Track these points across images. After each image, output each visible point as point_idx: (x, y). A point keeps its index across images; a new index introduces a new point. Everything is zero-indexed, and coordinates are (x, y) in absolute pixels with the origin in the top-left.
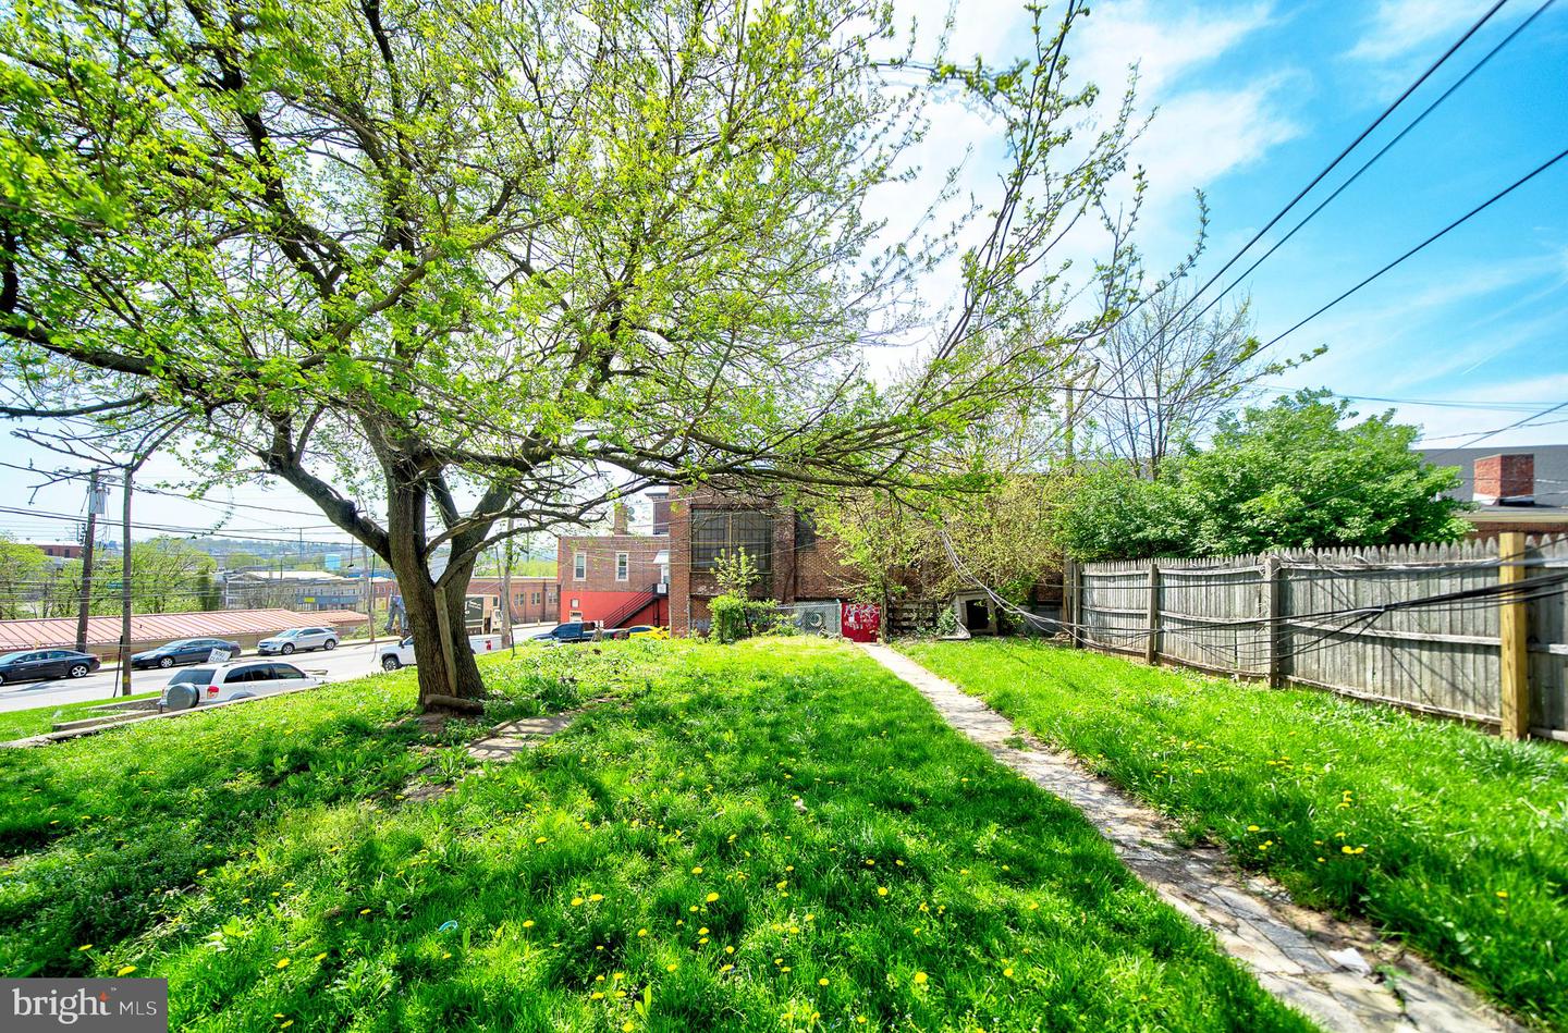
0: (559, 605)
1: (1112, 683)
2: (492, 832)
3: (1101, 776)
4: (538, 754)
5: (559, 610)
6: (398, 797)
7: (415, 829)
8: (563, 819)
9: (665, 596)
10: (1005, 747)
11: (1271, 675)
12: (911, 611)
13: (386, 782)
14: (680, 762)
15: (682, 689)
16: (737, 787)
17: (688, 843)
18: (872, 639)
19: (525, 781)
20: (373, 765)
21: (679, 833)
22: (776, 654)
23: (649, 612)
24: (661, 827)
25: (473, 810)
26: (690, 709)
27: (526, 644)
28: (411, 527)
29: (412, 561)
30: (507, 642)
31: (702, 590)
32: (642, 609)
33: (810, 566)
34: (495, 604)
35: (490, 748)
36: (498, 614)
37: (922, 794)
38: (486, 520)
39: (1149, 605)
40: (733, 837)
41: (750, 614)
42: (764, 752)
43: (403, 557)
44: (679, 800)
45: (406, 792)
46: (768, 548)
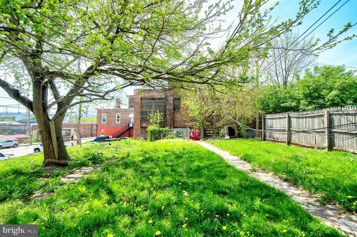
0: (97, 131)
1: (280, 151)
2: (67, 210)
3: (286, 180)
4: (88, 179)
5: (97, 133)
6: (31, 198)
7: (36, 210)
8: (97, 203)
9: (132, 128)
10: (250, 172)
11: (328, 147)
12: (211, 130)
13: (26, 192)
14: (141, 180)
15: (139, 156)
16: (162, 188)
17: (146, 210)
18: (198, 139)
19: (83, 189)
20: (22, 186)
21: (142, 206)
22: (169, 144)
23: (127, 133)
24: (135, 204)
25: (61, 201)
26: (143, 162)
27: (85, 143)
28: (41, 99)
29: (41, 111)
30: (79, 143)
31: (144, 125)
32: (125, 132)
33: (178, 117)
34: (75, 131)
35: (69, 178)
36: (76, 135)
37: (229, 188)
38: (70, 97)
39: (287, 126)
40: (163, 207)
41: (160, 132)
42: (170, 175)
43: (38, 110)
44: (141, 193)
45: (34, 196)
46: (165, 112)
